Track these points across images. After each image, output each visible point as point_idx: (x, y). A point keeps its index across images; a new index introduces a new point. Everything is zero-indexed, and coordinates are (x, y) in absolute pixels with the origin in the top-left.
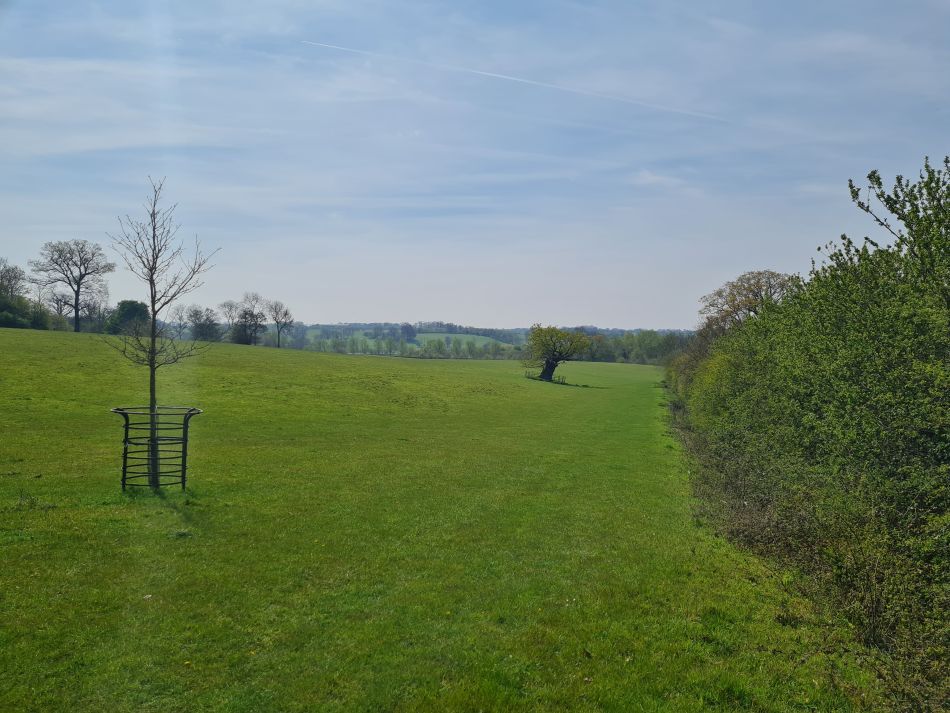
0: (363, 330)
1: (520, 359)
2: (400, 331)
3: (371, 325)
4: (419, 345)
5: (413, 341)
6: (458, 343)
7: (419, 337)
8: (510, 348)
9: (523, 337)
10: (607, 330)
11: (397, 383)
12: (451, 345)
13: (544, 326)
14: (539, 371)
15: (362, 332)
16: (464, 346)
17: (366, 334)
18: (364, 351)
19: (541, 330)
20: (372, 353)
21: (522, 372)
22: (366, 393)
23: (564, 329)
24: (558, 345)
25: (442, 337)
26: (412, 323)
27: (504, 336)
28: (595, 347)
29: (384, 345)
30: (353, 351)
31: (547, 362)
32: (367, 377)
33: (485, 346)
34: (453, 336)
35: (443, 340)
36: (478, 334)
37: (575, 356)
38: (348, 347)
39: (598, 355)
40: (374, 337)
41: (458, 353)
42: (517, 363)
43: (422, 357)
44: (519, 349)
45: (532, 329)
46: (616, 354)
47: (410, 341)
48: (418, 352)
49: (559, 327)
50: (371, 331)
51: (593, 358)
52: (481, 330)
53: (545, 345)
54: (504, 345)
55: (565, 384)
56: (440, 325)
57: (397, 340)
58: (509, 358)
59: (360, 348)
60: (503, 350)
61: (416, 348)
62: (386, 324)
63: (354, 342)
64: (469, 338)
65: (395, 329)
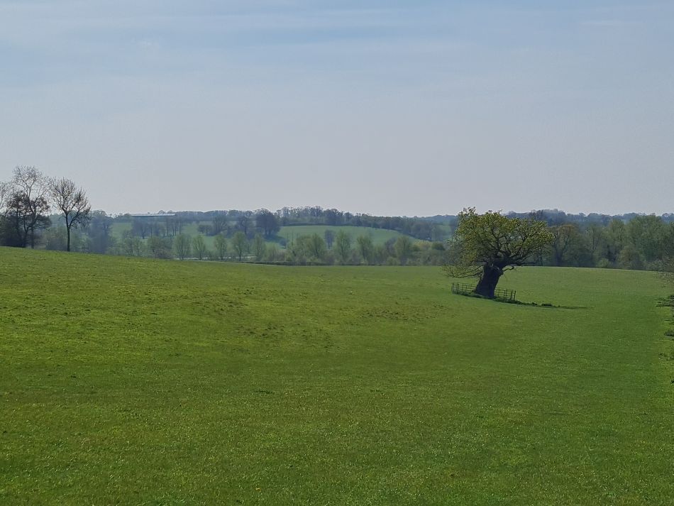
0: (198, 222)
1: (443, 263)
2: (254, 223)
3: (208, 213)
4: (284, 244)
5: (276, 239)
6: (345, 240)
7: (283, 231)
8: (427, 247)
9: (447, 228)
10: (581, 216)
11: (250, 304)
12: (335, 244)
13: (480, 212)
14: (474, 282)
15: (195, 225)
16: (355, 246)
17: (202, 229)
18: (200, 255)
19: (476, 217)
20: (212, 257)
21: (447, 284)
22: (203, 320)
23: (513, 215)
24: (503, 240)
25: (321, 231)
26: (273, 211)
27: (418, 228)
28: (562, 243)
29: (229, 244)
30: (182, 256)
31: (486, 268)
32: (205, 295)
33: (388, 244)
34: (336, 230)
35: (322, 236)
36: (376, 226)
37: (530, 258)
38: (175, 250)
39: (566, 257)
40: (215, 232)
41: (345, 256)
42: (439, 269)
43: (290, 263)
44: (440, 248)
45: (461, 216)
46: (596, 254)
47: (270, 237)
48: (283, 256)
49: (504, 212)
50: (210, 224)
51: (559, 261)
52: (381, 218)
53: (483, 241)
54: (418, 243)
55: (512, 302)
56: (316, 212)
57: (251, 237)
58: (425, 263)
59: (192, 250)
60: (416, 249)
61: (281, 250)
62: (233, 213)
63: (183, 242)
64: (362, 232)
65: (247, 220)
